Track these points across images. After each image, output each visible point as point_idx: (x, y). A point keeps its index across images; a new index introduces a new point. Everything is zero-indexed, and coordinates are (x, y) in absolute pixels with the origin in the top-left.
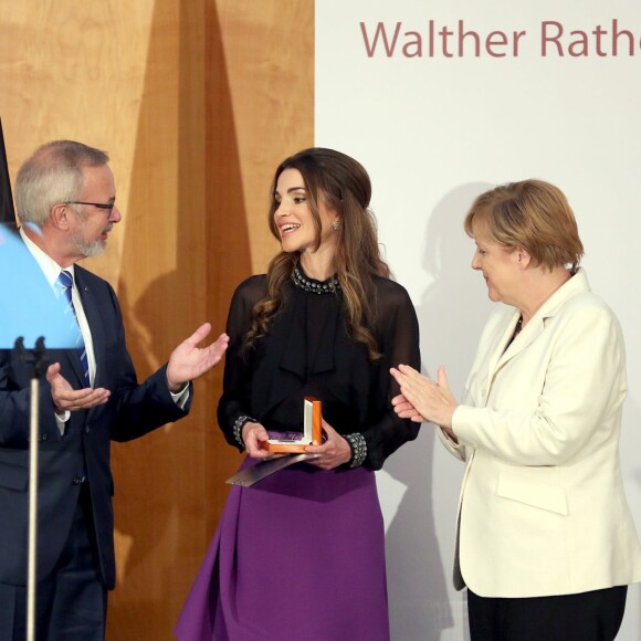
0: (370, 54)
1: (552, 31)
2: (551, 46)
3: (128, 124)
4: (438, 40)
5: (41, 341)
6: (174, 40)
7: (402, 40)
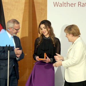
0: (55, 6)
1: (80, 3)
2: (79, 5)
3: (22, 16)
4: (64, 4)
5: (9, 45)
6: (28, 4)
7: (59, 4)
